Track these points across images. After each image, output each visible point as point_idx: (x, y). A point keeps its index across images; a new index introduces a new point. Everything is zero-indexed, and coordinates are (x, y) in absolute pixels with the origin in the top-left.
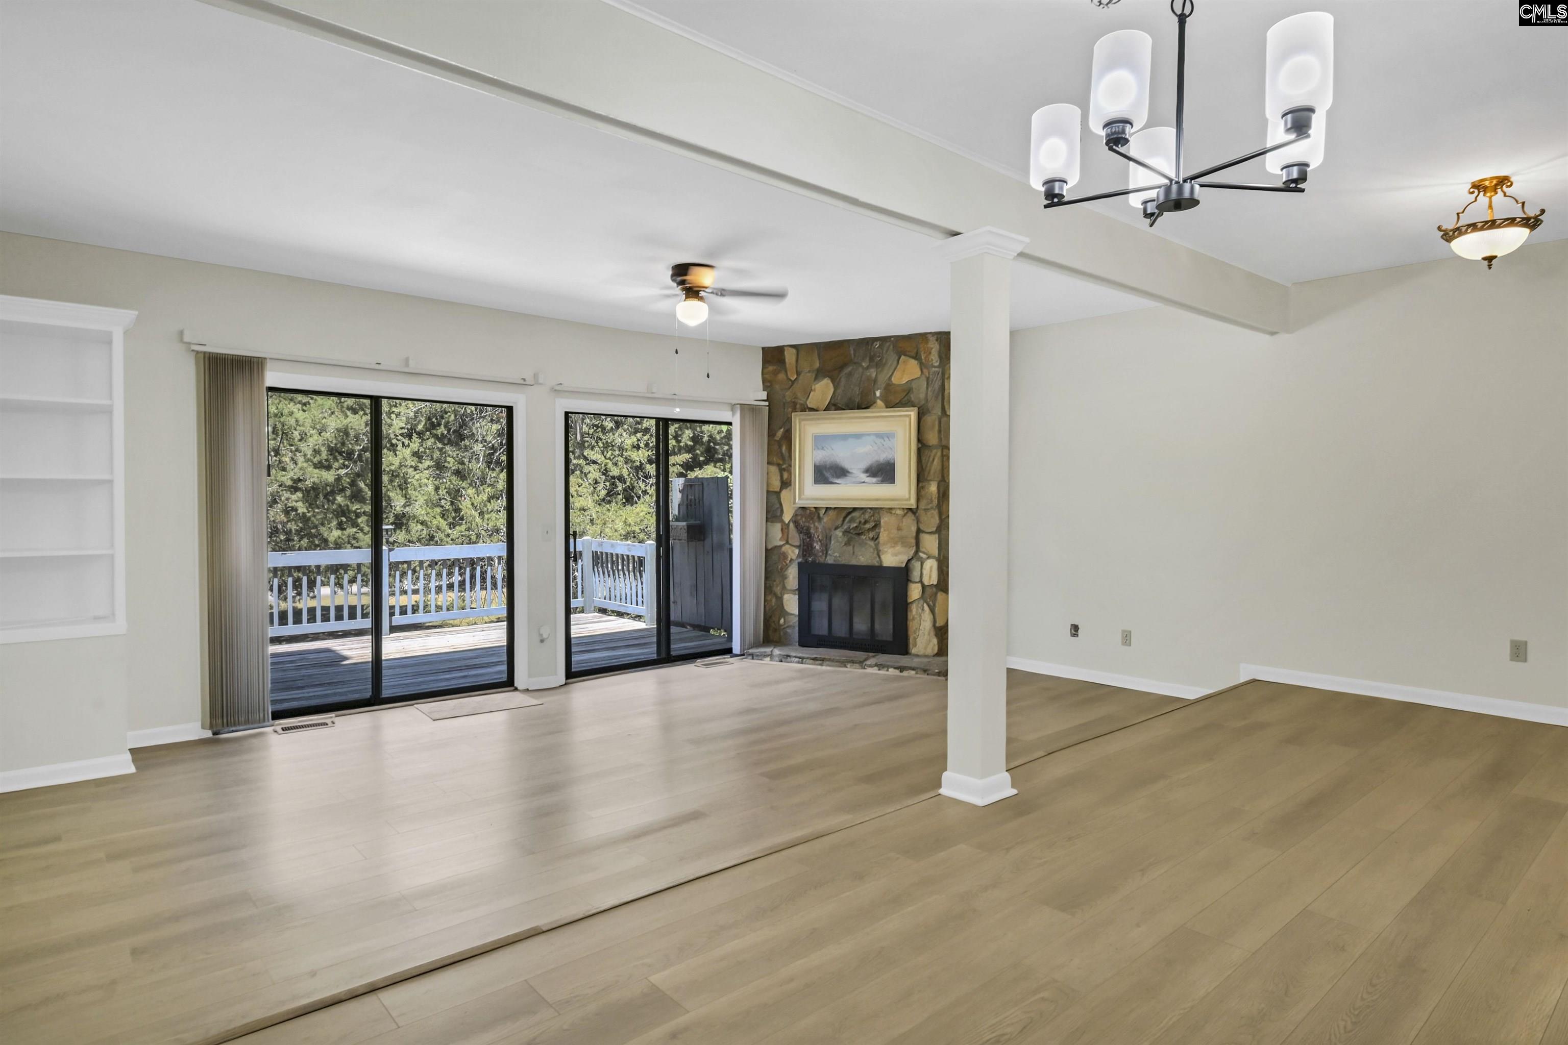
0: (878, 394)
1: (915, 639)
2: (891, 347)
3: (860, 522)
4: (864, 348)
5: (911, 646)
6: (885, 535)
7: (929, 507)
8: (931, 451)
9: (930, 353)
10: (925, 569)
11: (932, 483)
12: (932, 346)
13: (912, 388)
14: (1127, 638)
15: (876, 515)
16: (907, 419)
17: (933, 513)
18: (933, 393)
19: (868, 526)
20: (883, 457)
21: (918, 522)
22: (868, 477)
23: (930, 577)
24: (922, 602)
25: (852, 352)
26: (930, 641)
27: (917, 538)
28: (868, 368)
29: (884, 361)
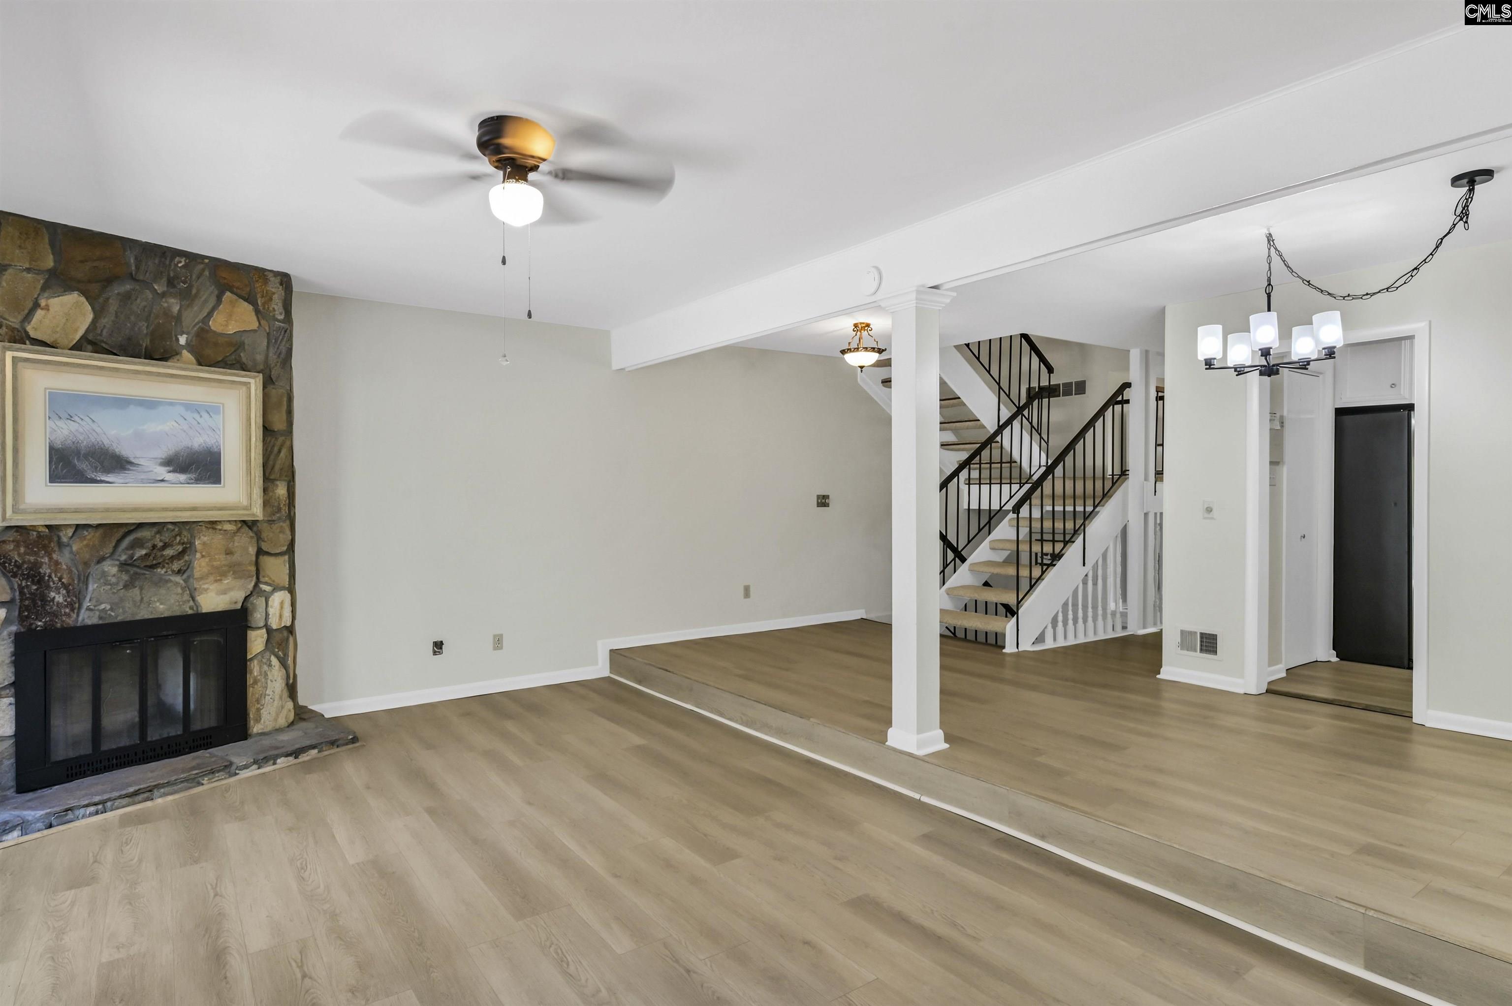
0: (183, 340)
1: (258, 710)
2: (207, 273)
3: (154, 546)
4: (157, 261)
5: (252, 722)
6: (203, 564)
7: (274, 518)
8: (277, 439)
9: (271, 299)
10: (272, 607)
11: (278, 483)
12: (273, 290)
13: (244, 343)
14: (498, 642)
15: (185, 533)
16: (244, 388)
17: (282, 527)
18: (279, 357)
19: (169, 552)
20: (198, 441)
21: (259, 538)
22: (170, 472)
23: (281, 616)
24: (268, 653)
25: (132, 261)
26: (282, 707)
27: (257, 564)
28: (164, 295)
29: (194, 291)
